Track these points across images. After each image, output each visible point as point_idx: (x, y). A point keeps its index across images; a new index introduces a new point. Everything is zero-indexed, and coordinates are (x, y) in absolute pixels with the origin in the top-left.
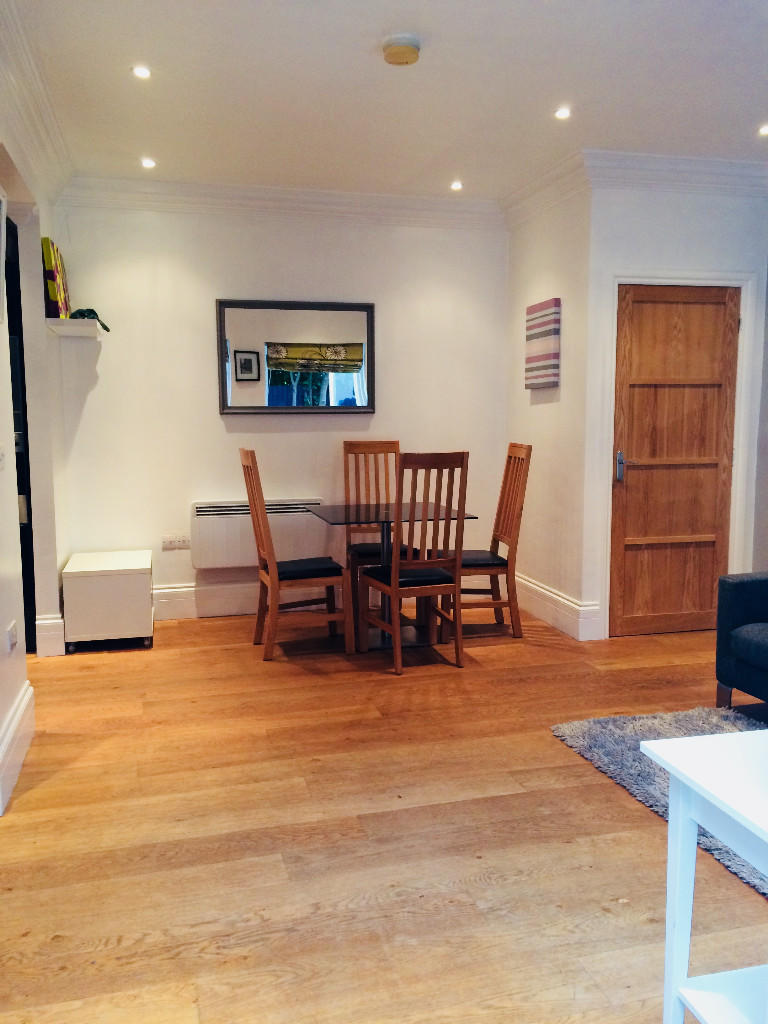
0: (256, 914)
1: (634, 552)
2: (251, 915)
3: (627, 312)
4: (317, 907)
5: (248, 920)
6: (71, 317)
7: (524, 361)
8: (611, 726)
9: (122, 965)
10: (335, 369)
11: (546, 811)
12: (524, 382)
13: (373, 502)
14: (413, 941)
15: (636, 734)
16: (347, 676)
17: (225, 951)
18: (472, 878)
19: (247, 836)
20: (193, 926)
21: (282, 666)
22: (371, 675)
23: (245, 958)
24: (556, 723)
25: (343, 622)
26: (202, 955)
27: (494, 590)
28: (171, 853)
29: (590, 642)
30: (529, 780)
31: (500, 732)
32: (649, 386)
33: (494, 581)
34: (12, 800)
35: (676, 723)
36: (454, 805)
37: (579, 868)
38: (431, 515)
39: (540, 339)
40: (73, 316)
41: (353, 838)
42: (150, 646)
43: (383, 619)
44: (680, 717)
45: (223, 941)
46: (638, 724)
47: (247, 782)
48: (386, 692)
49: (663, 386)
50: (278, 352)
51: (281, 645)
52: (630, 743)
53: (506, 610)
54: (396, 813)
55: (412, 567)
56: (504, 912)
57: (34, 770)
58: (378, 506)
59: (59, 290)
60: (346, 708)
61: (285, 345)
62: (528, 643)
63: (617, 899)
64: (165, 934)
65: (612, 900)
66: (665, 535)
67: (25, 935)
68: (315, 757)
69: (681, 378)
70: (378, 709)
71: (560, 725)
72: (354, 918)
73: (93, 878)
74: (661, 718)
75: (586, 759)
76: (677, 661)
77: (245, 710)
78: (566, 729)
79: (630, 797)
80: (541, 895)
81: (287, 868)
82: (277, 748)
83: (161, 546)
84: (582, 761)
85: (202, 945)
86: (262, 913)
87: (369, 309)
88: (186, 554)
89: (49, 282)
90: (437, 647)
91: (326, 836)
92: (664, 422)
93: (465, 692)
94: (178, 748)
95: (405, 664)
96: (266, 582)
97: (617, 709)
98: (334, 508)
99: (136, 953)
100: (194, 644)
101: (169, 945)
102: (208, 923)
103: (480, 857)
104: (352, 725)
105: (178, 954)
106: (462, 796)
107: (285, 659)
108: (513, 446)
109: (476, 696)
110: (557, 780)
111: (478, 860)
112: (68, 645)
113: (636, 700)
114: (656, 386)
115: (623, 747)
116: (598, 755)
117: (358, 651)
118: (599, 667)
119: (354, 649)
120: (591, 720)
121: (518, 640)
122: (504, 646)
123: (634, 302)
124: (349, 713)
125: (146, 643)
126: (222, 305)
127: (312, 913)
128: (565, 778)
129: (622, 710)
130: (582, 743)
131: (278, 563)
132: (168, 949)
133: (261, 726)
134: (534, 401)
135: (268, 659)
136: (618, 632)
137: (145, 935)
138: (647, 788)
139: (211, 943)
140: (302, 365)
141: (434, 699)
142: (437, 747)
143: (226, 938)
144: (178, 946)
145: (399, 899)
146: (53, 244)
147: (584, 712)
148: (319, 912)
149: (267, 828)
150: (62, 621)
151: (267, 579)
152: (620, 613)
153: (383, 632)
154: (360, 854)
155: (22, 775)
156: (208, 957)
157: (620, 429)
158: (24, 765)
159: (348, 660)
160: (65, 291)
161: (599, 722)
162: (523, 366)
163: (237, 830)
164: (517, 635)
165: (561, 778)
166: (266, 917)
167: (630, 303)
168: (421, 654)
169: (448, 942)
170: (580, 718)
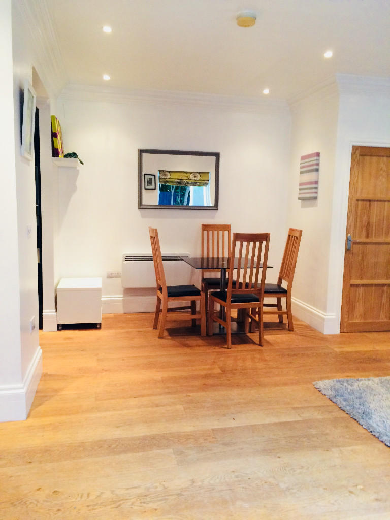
0: (160, 484)
1: (355, 288)
2: (157, 485)
3: (356, 160)
4: (193, 482)
5: (156, 487)
6: (64, 157)
7: (298, 184)
8: (345, 384)
9: (90, 510)
10: (194, 185)
11: (314, 432)
12: (298, 196)
13: (216, 256)
14: (246, 505)
15: (360, 390)
16: (202, 348)
17: (145, 505)
18: (276, 469)
19: (153, 438)
20: (128, 489)
21: (168, 341)
22: (214, 349)
23: (156, 510)
24: (315, 381)
25: (200, 320)
26: (132, 506)
27: (278, 305)
28: (114, 446)
29: (329, 335)
30: (303, 413)
31: (285, 384)
32: (366, 200)
33: (279, 300)
34: (31, 411)
35: (381, 383)
36: (263, 425)
37: (335, 466)
38: (249, 265)
39: (308, 174)
40: (65, 156)
41: (210, 442)
42: (100, 328)
43: (221, 318)
44: (383, 381)
45: (143, 499)
46: (360, 383)
47: (152, 407)
48: (223, 359)
49: (374, 200)
50: (165, 175)
51: (168, 330)
52: (357, 394)
53: (285, 317)
54: (232, 428)
55: (239, 293)
56: (294, 491)
57: (42, 394)
58: (218, 259)
59: (59, 142)
60: (203, 367)
61: (169, 172)
62: (296, 334)
63: (357, 486)
64: (112, 493)
65: (354, 486)
66: (372, 279)
67: (39, 489)
68: (188, 394)
69: (383, 197)
70: (219, 368)
71: (318, 382)
72: (213, 489)
73: (74, 458)
74: (372, 380)
75: (334, 402)
76: (378, 348)
77: (149, 366)
78: (321, 384)
79: (359, 425)
80: (314, 481)
81: (176, 458)
82: (168, 388)
83: (106, 276)
84: (331, 403)
85: (132, 501)
86: (163, 483)
87: (217, 155)
88: (119, 280)
89: (54, 139)
90: (249, 334)
91: (196, 440)
92: (374, 220)
93: (265, 360)
94: (116, 385)
95: (233, 343)
96: (160, 297)
97: (348, 374)
98: (195, 259)
99: (97, 504)
100: (123, 328)
101: (114, 500)
102: (136, 488)
103: (279, 457)
104: (206, 376)
105: (119, 506)
106: (267, 421)
107: (170, 337)
108: (291, 230)
109: (271, 363)
110: (319, 413)
111: (278, 459)
112: (58, 326)
113: (358, 369)
114: (370, 201)
115: (354, 397)
116: (339, 400)
117: (207, 335)
118: (336, 349)
119: (205, 333)
120: (335, 380)
121: (292, 332)
122: (284, 335)
123: (360, 155)
124: (204, 369)
125: (98, 326)
126: (142, 152)
127: (191, 485)
128: (322, 413)
129: (350, 375)
130: (330, 393)
131: (168, 288)
132: (114, 502)
133: (158, 375)
134: (302, 206)
135: (160, 337)
136: (345, 330)
137: (102, 493)
138: (369, 421)
139: (137, 500)
140: (178, 183)
141: (249, 364)
142: (252, 391)
143: (145, 497)
144: (119, 501)
145: (236, 479)
146: (56, 119)
147: (329, 375)
148: (195, 484)
149: (164, 434)
150: (56, 313)
151: (161, 296)
152: (346, 320)
153: (220, 325)
154: (215, 452)
155: (36, 397)
156: (135, 508)
157: (350, 223)
158: (37, 392)
159: (202, 340)
160: (62, 143)
161: (339, 381)
162: (298, 187)
163: (148, 434)
164: (291, 329)
165: (321, 412)
166: (166, 486)
167: (358, 155)
168: (241, 338)
169: (265, 507)
170: (328, 378)
